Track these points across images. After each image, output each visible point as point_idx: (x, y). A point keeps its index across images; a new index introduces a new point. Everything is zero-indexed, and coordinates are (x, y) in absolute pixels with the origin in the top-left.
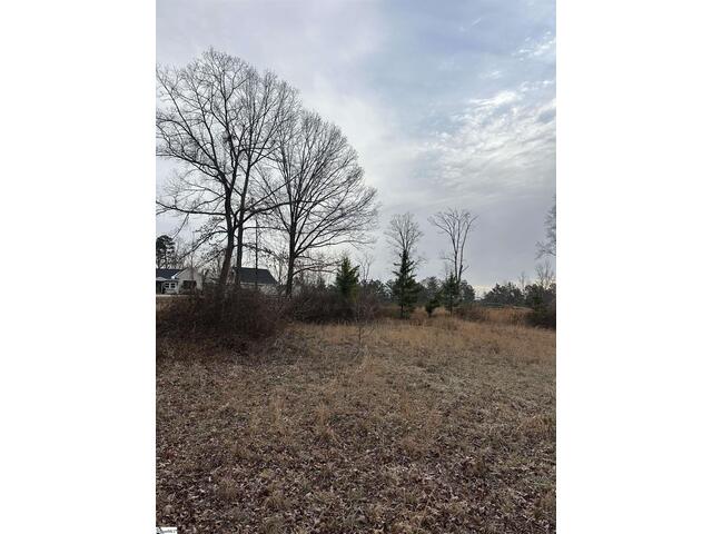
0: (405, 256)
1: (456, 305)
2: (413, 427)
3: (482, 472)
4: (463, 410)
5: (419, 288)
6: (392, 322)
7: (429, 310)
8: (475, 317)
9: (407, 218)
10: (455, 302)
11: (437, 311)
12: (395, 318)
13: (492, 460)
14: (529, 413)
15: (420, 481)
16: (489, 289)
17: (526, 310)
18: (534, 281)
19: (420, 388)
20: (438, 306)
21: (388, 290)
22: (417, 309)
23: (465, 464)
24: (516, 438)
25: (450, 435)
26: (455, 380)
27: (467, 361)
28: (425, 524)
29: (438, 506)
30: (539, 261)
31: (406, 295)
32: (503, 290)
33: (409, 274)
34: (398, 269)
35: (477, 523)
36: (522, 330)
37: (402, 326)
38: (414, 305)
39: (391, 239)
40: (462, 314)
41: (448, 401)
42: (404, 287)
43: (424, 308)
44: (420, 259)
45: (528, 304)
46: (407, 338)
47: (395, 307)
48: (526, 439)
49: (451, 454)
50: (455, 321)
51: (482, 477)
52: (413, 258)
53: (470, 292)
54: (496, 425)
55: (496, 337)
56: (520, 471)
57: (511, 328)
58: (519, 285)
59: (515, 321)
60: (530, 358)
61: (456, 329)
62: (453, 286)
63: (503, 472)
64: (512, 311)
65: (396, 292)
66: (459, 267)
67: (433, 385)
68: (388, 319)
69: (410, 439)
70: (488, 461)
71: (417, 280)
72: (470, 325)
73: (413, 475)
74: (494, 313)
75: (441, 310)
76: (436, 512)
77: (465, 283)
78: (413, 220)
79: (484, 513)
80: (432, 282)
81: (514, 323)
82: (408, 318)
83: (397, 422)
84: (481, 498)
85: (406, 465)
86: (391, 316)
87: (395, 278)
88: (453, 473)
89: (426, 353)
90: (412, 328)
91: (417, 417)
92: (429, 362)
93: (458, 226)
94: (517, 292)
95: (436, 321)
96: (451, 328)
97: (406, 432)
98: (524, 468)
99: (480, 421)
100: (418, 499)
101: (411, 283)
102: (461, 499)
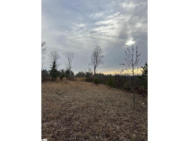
0: (54, 63)
1: (69, 77)
2: (52, 111)
3: (70, 119)
4: (67, 104)
5: (59, 72)
6: (49, 82)
7: (61, 78)
8: (73, 80)
9: (56, 52)
10: (68, 76)
11: (63, 79)
12: (50, 81)
13: (73, 115)
14: (83, 102)
15: (53, 125)
16: (77, 73)
17: (85, 78)
18: (88, 71)
19: (56, 100)
20: (64, 77)
21: (49, 73)
22: (58, 78)
23: (66, 118)
24: (79, 109)
25: (63, 111)
26: (66, 97)
27: (70, 91)
28: (53, 137)
29: (57, 131)
30: (89, 66)
31: (55, 74)
32: (81, 73)
33: (56, 68)
34: (52, 67)
35: (67, 132)
36: (84, 83)
37: (52, 83)
38: (56, 77)
39: (50, 58)
40: (70, 79)
41: (63, 102)
42: (53, 72)
43: (59, 78)
44: (59, 64)
45: (86, 77)
46: (53, 86)
47: (51, 78)
48: (81, 109)
49: (62, 116)
50: (68, 81)
51: (70, 120)
52: (57, 64)
53: (73, 74)
54: (75, 107)
55: (78, 85)
56: (79, 117)
57: (82, 82)
58: (84, 72)
59: (83, 81)
60: (85, 89)
61: (68, 83)
62: (68, 72)
63: (75, 118)
64: (82, 78)
65: (51, 73)
66: (70, 67)
67: (60, 99)
68: (48, 81)
69: (51, 114)
70: (72, 116)
71: (58, 70)
72: (72, 82)
73: (51, 124)
74: (78, 79)
75: (64, 78)
76: (56, 133)
77: (71, 71)
78: (58, 53)
79: (69, 130)
80: (63, 71)
81: (82, 81)
82: (54, 81)
83: (48, 110)
84: (69, 126)
85: (49, 122)
86: (49, 80)
87: (51, 69)
88: (62, 121)
89: (59, 90)
90: (55, 84)
91: (54, 108)
92: (59, 93)
93: (70, 56)
94: (84, 74)
95: (63, 81)
96: (67, 83)
97: (50, 113)
98: (80, 116)
99: (71, 106)
100: (51, 130)
101: (56, 71)
102: (64, 127)
